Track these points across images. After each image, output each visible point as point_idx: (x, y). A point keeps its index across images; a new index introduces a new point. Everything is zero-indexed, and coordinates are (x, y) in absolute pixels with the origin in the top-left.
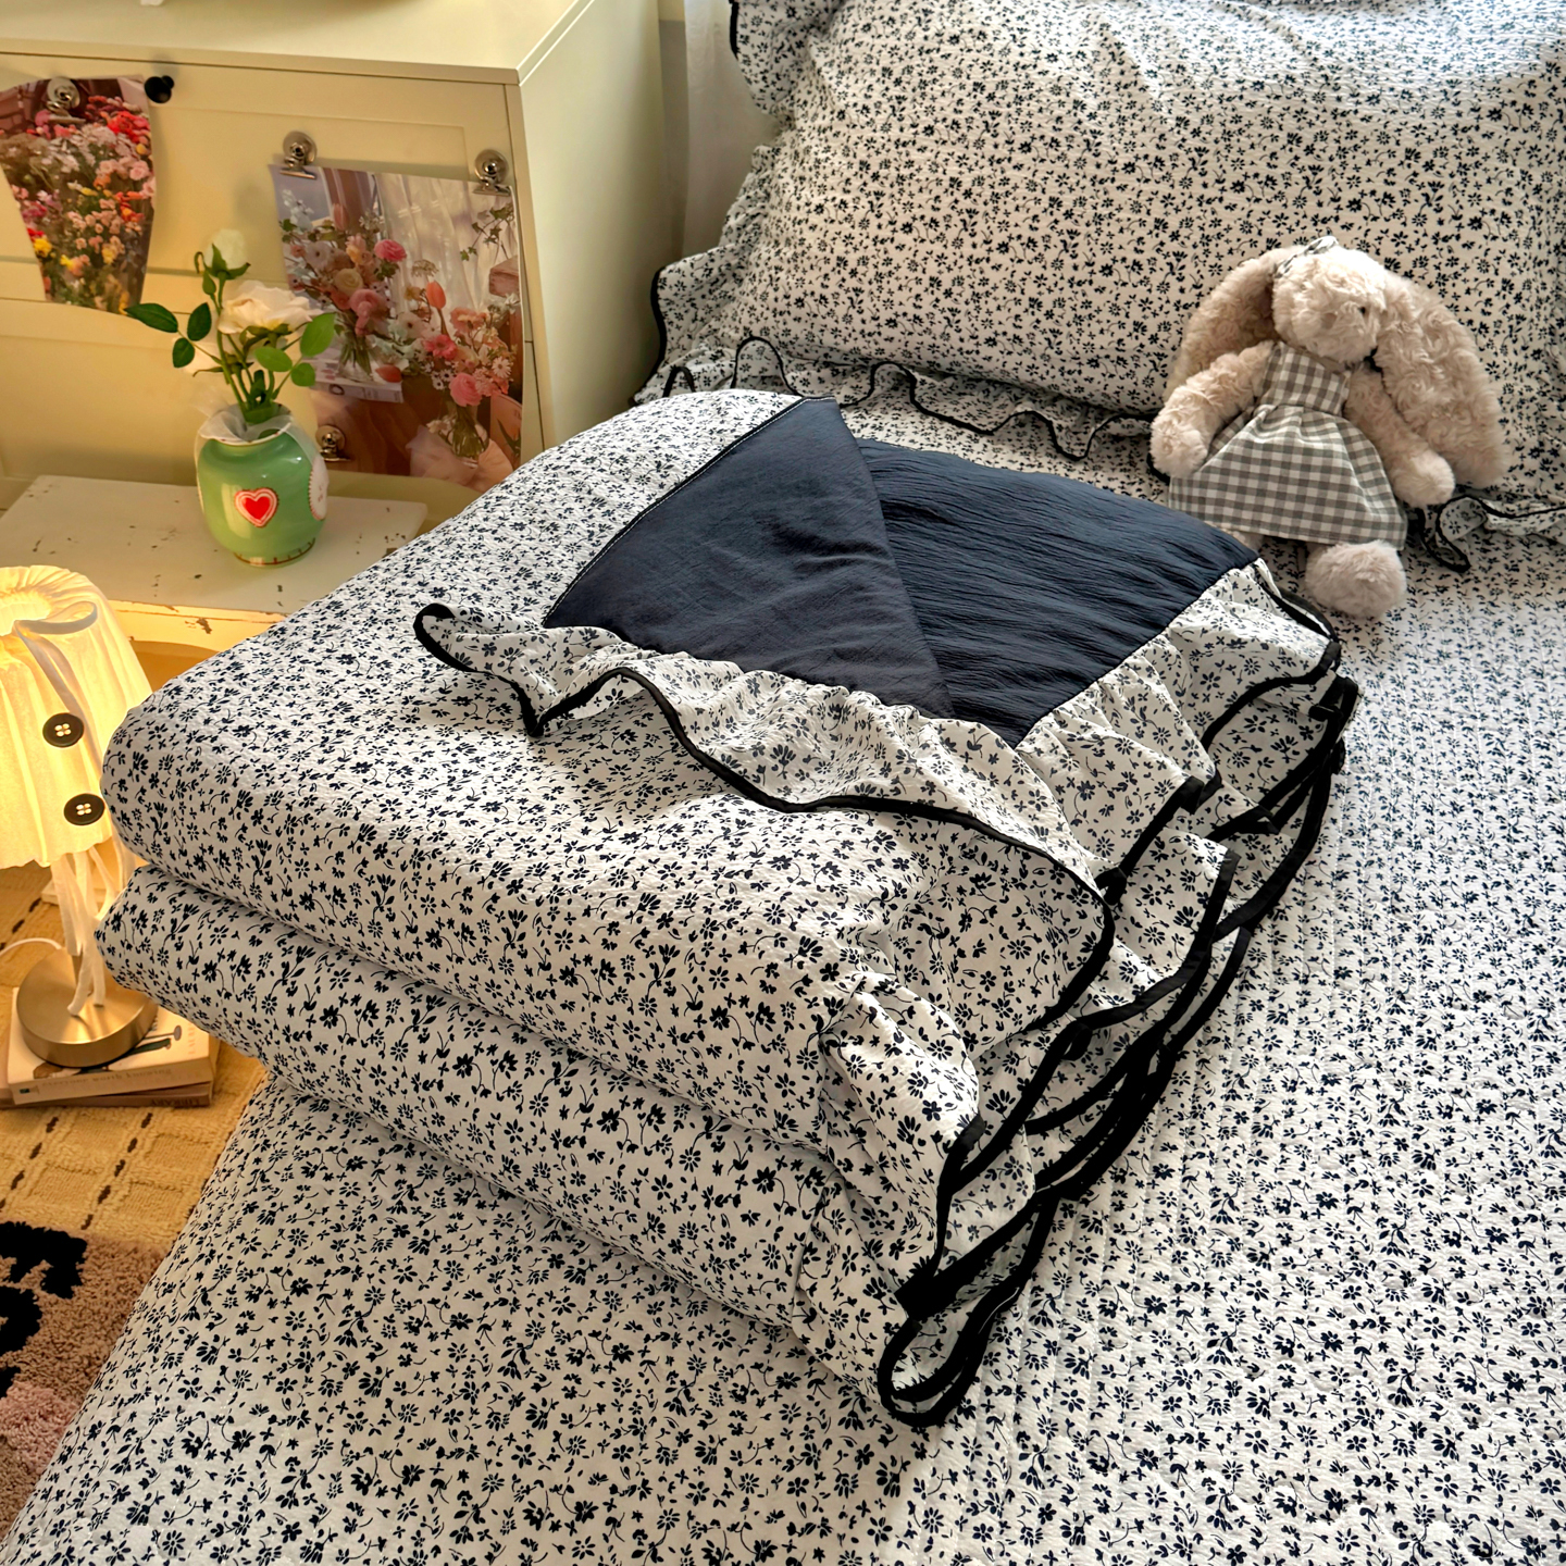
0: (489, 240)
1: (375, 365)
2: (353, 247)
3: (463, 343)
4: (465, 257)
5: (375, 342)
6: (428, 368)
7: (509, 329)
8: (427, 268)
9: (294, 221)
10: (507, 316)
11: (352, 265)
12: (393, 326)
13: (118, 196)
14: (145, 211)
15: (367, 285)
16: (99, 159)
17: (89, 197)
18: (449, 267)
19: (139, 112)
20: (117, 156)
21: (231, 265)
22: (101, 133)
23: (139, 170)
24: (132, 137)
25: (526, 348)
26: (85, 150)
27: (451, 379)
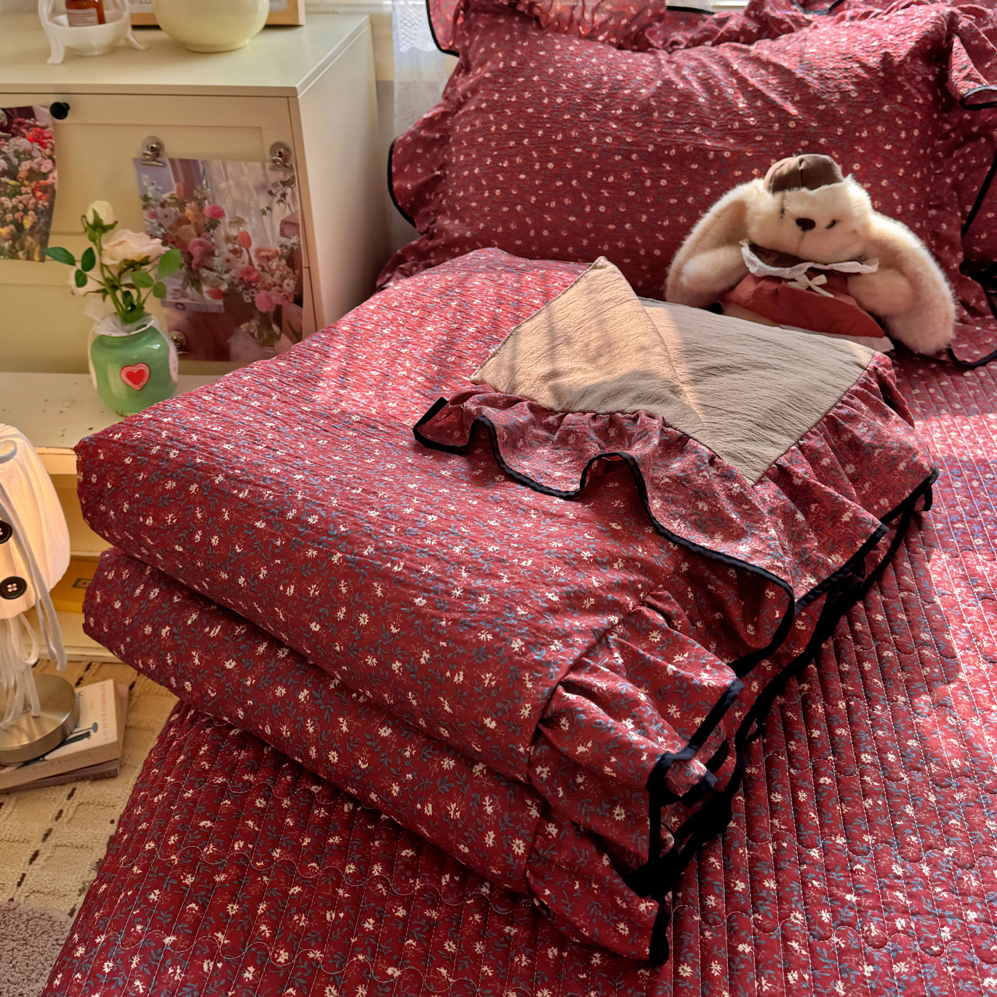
0: (280, 201)
1: (205, 288)
2: (189, 211)
3: (263, 270)
4: (264, 213)
5: (205, 273)
6: (240, 288)
7: (293, 259)
8: (238, 222)
9: (150, 195)
10: (292, 250)
11: (189, 222)
12: (217, 262)
13: (33, 185)
14: (50, 191)
15: (199, 235)
16: (20, 160)
17: (14, 186)
18: (254, 220)
19: (46, 127)
20: (32, 158)
21: (106, 221)
22: (22, 143)
23: (47, 166)
24: (42, 144)
25: (305, 271)
26: (11, 155)
27: (255, 295)
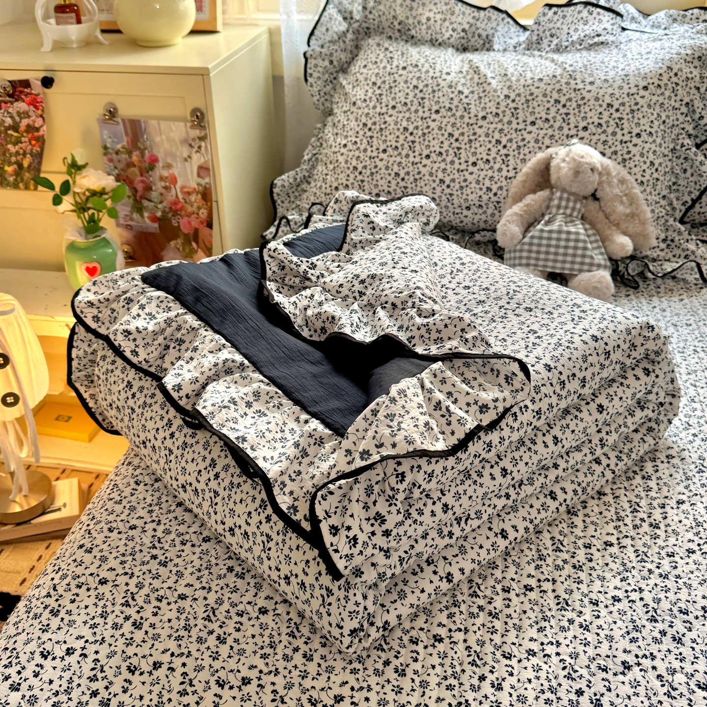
0: (197, 152)
1: (146, 214)
2: (135, 158)
3: (186, 202)
4: (186, 160)
5: (146, 203)
6: (170, 215)
7: (206, 195)
8: (168, 166)
9: (108, 145)
10: (206, 188)
11: (135, 166)
12: (154, 195)
13: (30, 136)
14: (41, 141)
15: (142, 175)
16: (21, 118)
17: (17, 137)
18: (179, 165)
19: (38, 95)
20: (29, 117)
21: (80, 162)
22: (22, 106)
23: (39, 122)
24: (37, 108)
25: (214, 204)
26: (15, 115)
27: (181, 220)
